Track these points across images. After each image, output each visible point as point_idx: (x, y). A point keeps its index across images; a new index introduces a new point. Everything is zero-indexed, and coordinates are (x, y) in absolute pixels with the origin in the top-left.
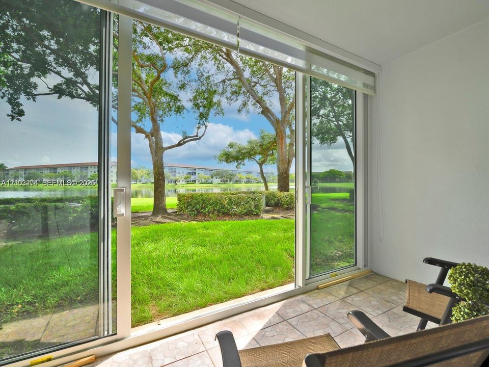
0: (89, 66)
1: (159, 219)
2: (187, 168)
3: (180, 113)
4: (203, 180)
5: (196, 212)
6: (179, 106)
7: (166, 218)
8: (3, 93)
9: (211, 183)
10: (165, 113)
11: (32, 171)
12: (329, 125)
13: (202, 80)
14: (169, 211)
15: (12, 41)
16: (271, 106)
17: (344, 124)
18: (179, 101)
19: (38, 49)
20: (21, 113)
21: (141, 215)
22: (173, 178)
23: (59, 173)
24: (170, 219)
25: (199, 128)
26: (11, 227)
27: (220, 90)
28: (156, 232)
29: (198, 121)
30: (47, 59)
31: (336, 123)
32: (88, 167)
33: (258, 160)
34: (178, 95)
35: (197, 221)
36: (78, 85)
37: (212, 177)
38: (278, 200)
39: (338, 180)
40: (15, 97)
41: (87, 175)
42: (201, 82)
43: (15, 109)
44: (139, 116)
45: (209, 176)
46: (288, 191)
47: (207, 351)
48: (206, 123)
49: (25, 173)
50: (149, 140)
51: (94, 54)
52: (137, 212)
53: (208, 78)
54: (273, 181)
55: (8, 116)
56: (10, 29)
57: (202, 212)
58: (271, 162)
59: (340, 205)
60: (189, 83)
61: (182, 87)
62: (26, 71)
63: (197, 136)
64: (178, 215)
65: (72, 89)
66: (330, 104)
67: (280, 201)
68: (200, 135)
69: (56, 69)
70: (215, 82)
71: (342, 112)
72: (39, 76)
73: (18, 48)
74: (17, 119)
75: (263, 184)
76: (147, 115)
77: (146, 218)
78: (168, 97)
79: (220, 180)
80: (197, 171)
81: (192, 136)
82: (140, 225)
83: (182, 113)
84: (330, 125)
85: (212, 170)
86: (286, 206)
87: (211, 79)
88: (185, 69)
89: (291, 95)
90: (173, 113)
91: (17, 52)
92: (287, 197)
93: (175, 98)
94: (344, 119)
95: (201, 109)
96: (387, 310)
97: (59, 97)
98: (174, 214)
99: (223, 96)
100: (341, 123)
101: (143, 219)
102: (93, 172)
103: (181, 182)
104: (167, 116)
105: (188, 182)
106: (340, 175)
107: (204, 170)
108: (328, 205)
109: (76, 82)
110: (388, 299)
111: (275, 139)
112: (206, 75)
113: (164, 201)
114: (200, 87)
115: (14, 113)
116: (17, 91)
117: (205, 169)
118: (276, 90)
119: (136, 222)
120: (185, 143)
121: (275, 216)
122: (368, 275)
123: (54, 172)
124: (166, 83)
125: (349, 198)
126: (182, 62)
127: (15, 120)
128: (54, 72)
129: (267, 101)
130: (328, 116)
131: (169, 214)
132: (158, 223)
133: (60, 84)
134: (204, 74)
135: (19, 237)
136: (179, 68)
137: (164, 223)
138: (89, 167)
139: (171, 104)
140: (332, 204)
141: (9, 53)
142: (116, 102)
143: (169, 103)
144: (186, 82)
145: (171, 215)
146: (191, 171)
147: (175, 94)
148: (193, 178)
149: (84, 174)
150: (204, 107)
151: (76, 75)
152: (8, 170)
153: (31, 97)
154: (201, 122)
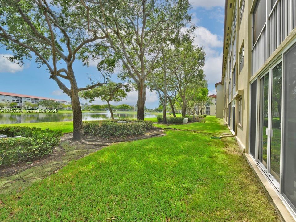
2: (13, 97)
4: (29, 107)
5: (109, 135)
37: (38, 105)
39: (126, 110)
45: (35, 104)
57: (114, 135)
79: (45, 107)
80: (23, 100)
85: (39, 100)
86: (150, 128)
92: (150, 123)
103: (6, 108)
106: (128, 107)
107: (30, 99)
117: (32, 99)
121: (150, 134)
148: (18, 105)
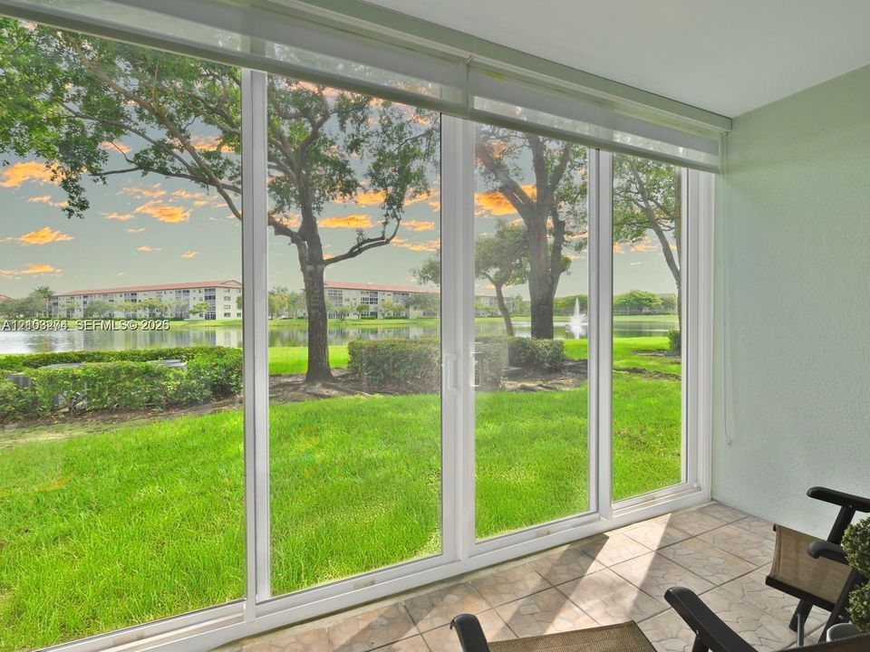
0: (193, 117)
1: (318, 388)
2: (362, 291)
3: (350, 193)
4: (390, 312)
5: (383, 377)
6: (348, 182)
7: (329, 387)
8: (53, 171)
9: (406, 318)
10: (324, 195)
11: (96, 299)
12: (629, 209)
13: (389, 133)
14: (334, 373)
15: (66, 81)
16: (517, 175)
17: (658, 205)
18: (350, 172)
19: (109, 93)
20: (83, 205)
21: (285, 380)
22: (336, 309)
23: (140, 301)
24: (338, 389)
25: (386, 223)
26: (75, 403)
27: (423, 149)
28: (316, 415)
29: (384, 212)
30: (122, 108)
31: (642, 204)
32: (188, 291)
33: (492, 276)
34: (347, 162)
35: (384, 393)
36: (175, 150)
37: (407, 307)
38: (533, 354)
39: (646, 310)
40: (74, 177)
41: (188, 305)
42: (388, 136)
43: (72, 198)
44: (279, 202)
45: (400, 304)
46: (551, 337)
47: (421, 634)
48: (397, 214)
49: (85, 303)
50: (299, 248)
51: (200, 95)
52: (280, 376)
53: (401, 127)
54: (521, 313)
55: (64, 210)
56: (64, 63)
57: (394, 377)
58: (518, 279)
59: (651, 363)
60: (366, 139)
61: (355, 146)
62: (90, 132)
63: (383, 238)
64: (351, 381)
65: (165, 159)
66: (631, 168)
67: (536, 356)
68: (388, 236)
69: (137, 125)
70: (414, 135)
71: (655, 182)
72: (110, 140)
73: (76, 93)
74: (78, 215)
75: (503, 319)
76: (293, 199)
77: (295, 386)
78: (329, 167)
79: (421, 312)
80: (380, 296)
81: (373, 238)
82: (286, 400)
83: (353, 193)
84: (632, 208)
85: (407, 295)
86: (547, 365)
87: (406, 130)
88: (359, 114)
89: (555, 154)
90: (339, 194)
91: (73, 99)
92: (548, 349)
93: (341, 167)
94: (659, 195)
95: (390, 189)
96: (740, 574)
97: (144, 174)
98: (344, 380)
99: (429, 161)
100: (651, 203)
101: (291, 388)
102: (198, 299)
103: (352, 317)
104: (328, 199)
105: (364, 317)
106: (651, 301)
107: (392, 293)
108: (627, 363)
109: (171, 146)
110: (742, 555)
111: (525, 236)
112: (396, 122)
113: (327, 357)
114: (385, 144)
115: (73, 205)
116: (76, 167)
117: (395, 293)
118: (528, 144)
119: (279, 394)
120: (360, 251)
121: (528, 384)
122: (706, 505)
123: (132, 301)
124: (325, 141)
125: (667, 347)
126: (353, 101)
127: (74, 217)
128: (135, 131)
129: (509, 166)
130: (627, 190)
131: (335, 380)
132: (318, 396)
133: (145, 152)
134: (393, 120)
135: (89, 420)
136: (347, 112)
137: (329, 397)
138: (191, 291)
139: (334, 178)
140: (636, 361)
141: (61, 102)
142: (239, 178)
143: (330, 176)
144: (361, 137)
145: (339, 381)
146: (368, 296)
147: (341, 160)
148: (372, 308)
149: (182, 304)
150: (396, 185)
151: (172, 134)
152: (57, 297)
153: (99, 177)
154: (390, 212)
